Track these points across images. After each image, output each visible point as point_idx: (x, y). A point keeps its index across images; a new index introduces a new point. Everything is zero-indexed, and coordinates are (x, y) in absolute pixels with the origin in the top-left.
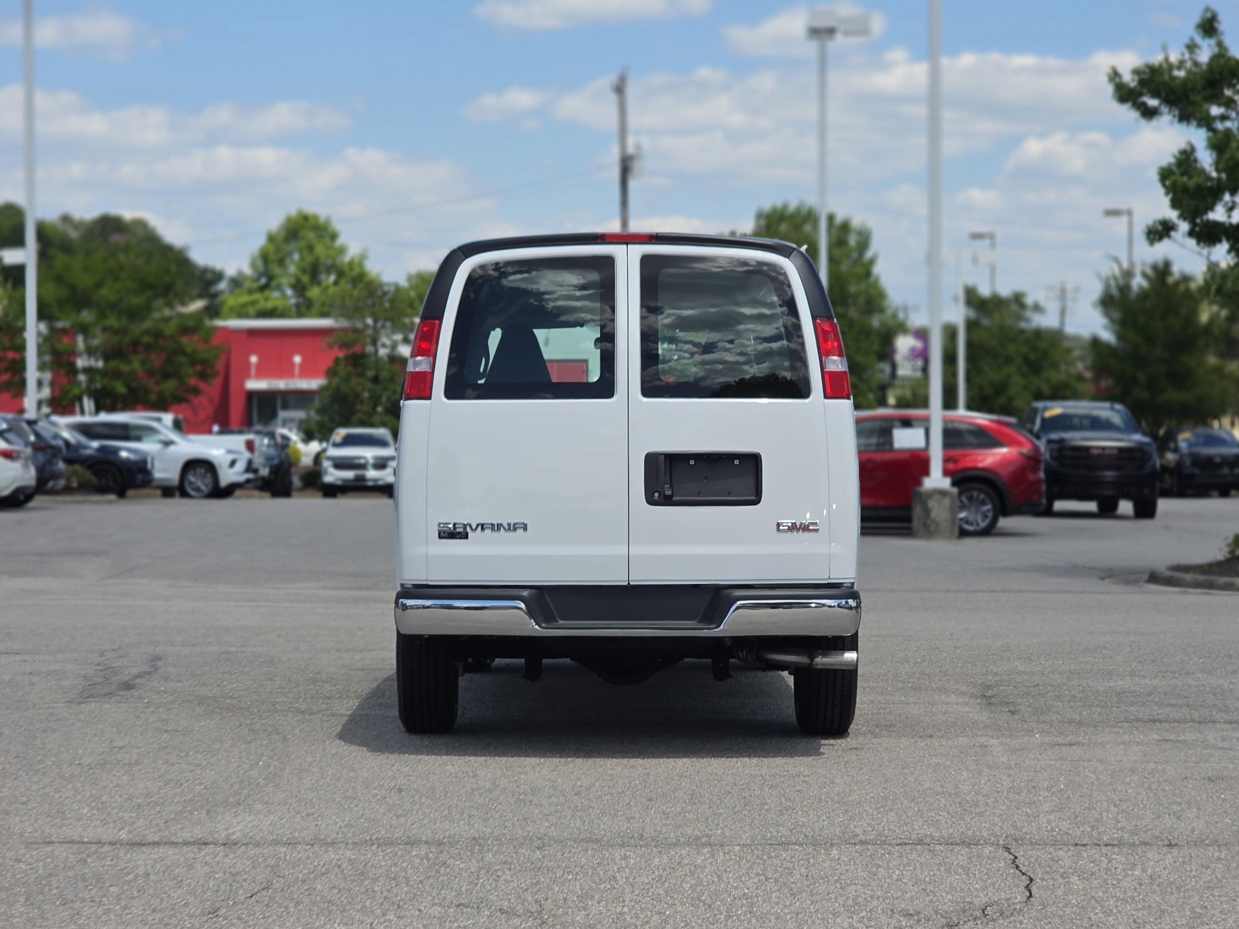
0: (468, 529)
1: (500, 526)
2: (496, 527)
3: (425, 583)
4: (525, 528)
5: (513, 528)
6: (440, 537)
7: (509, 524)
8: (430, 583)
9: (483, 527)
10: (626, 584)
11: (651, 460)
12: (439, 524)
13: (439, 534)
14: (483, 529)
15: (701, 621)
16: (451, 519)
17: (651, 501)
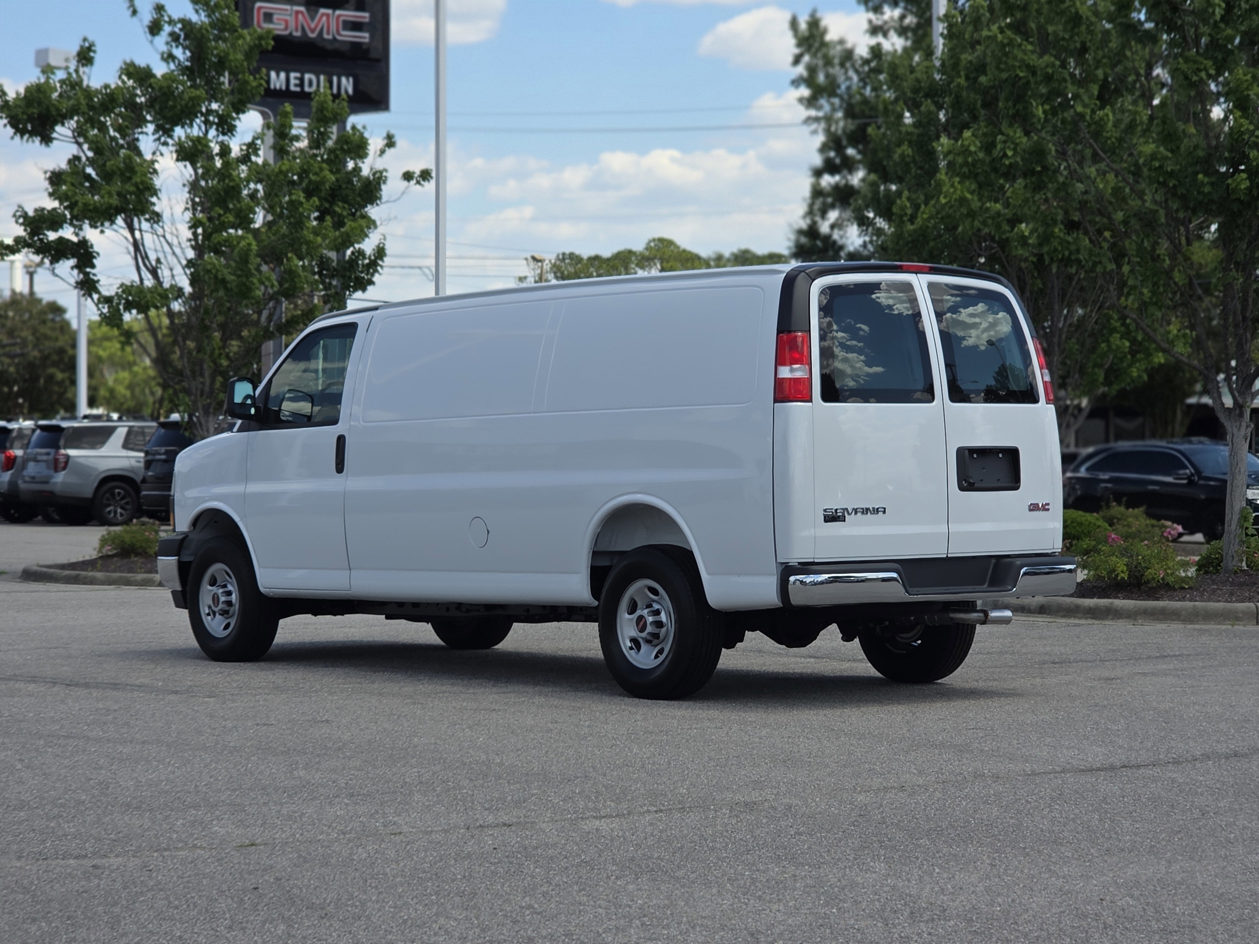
0: (846, 514)
1: (867, 509)
2: (865, 511)
3: (812, 560)
4: (884, 512)
5: (876, 511)
6: (826, 521)
7: (874, 508)
8: (816, 561)
9: (856, 511)
10: (945, 556)
11: (961, 452)
12: (825, 510)
13: (825, 516)
14: (856, 513)
15: (990, 585)
16: (835, 504)
17: (962, 488)
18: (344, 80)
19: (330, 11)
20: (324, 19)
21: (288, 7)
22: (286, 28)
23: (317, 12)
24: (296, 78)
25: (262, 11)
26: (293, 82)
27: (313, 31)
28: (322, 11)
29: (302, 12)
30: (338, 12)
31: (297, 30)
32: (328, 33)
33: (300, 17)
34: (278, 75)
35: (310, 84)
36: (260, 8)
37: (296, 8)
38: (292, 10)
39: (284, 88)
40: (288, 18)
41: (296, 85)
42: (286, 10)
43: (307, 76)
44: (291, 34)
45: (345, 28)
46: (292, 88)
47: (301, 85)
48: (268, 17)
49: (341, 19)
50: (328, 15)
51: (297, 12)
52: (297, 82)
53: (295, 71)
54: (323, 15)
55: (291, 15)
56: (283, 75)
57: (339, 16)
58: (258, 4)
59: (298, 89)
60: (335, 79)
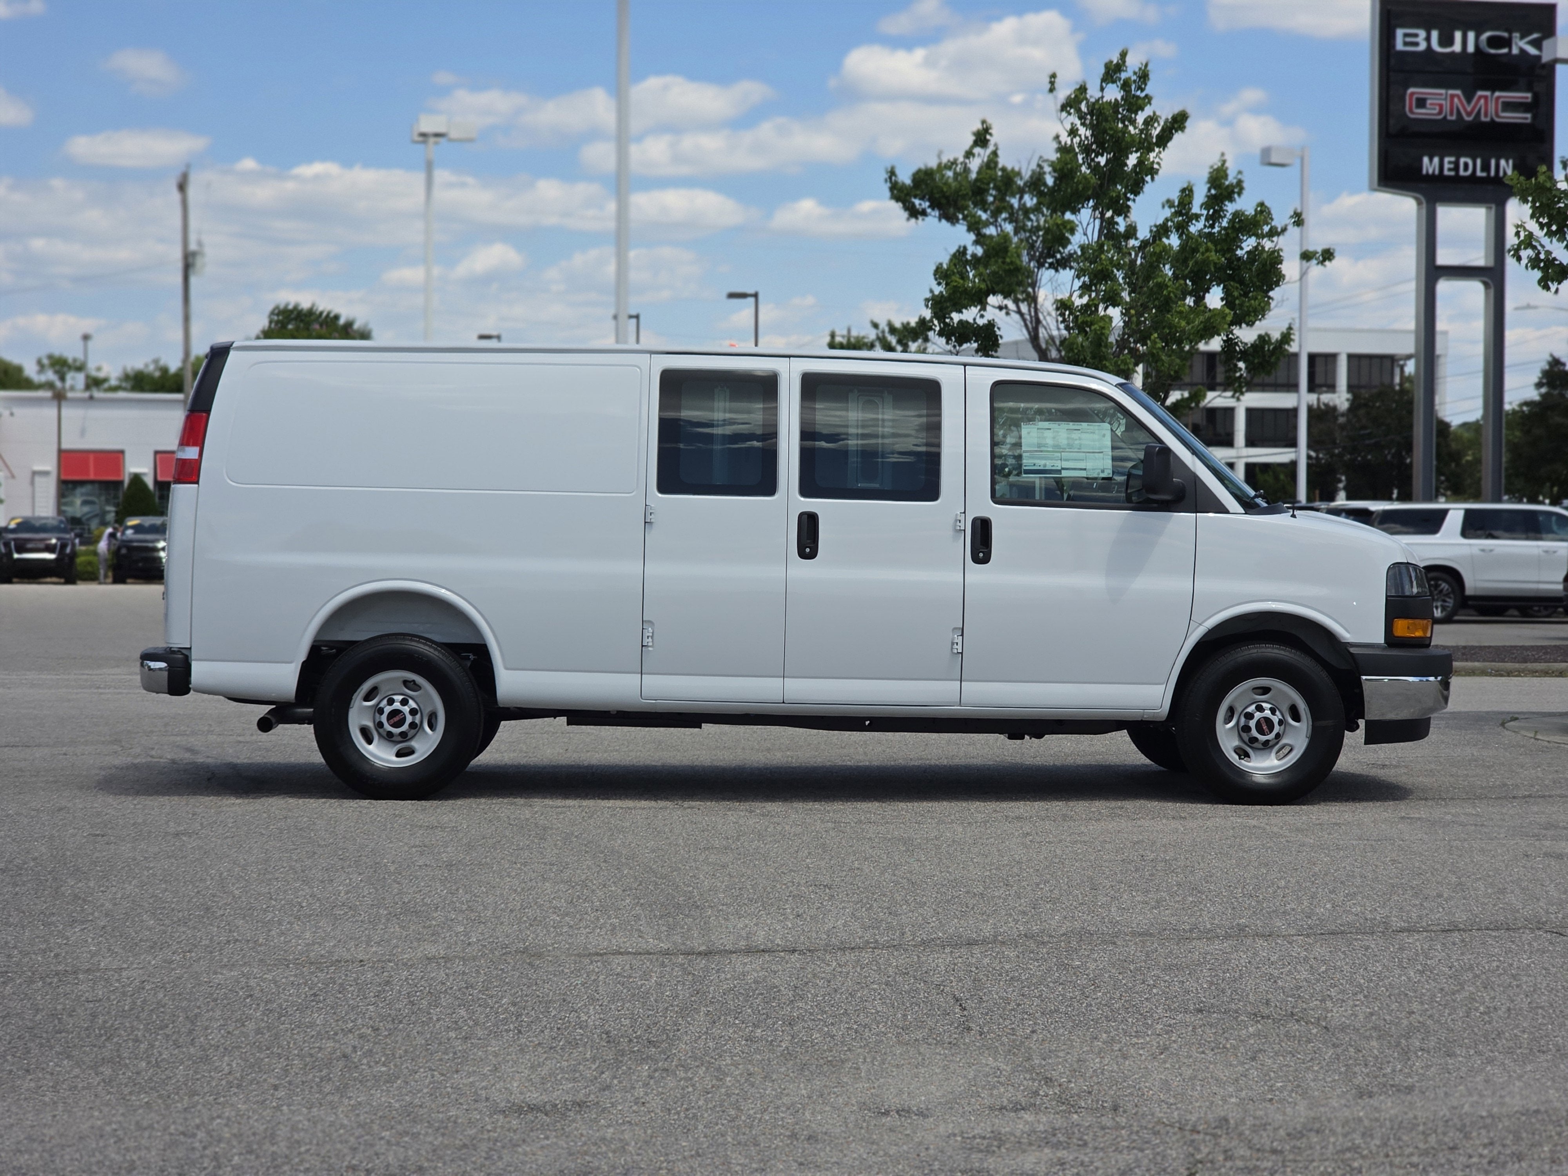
18: (1503, 162)
19: (1488, 93)
20: (1482, 101)
21: (1443, 91)
22: (1440, 112)
23: (1474, 93)
24: (1450, 163)
25: (1415, 96)
26: (1447, 166)
27: (1469, 114)
28: (1480, 93)
29: (1458, 96)
30: (1497, 94)
31: (1451, 114)
32: (1486, 115)
33: (1456, 100)
34: (1431, 160)
35: (1466, 166)
36: (1412, 94)
37: (1451, 92)
38: (1446, 94)
39: (1437, 172)
40: (1443, 102)
41: (1450, 170)
42: (1441, 94)
43: (1462, 160)
44: (1445, 118)
45: (1504, 110)
46: (1446, 173)
47: (1456, 168)
48: (1421, 103)
49: (1501, 100)
50: (1486, 97)
51: (1452, 96)
52: (1452, 166)
53: (1450, 155)
54: (1480, 97)
55: (1446, 99)
56: (1436, 160)
57: (1498, 98)
58: (1411, 90)
59: (1452, 173)
60: (1493, 162)
